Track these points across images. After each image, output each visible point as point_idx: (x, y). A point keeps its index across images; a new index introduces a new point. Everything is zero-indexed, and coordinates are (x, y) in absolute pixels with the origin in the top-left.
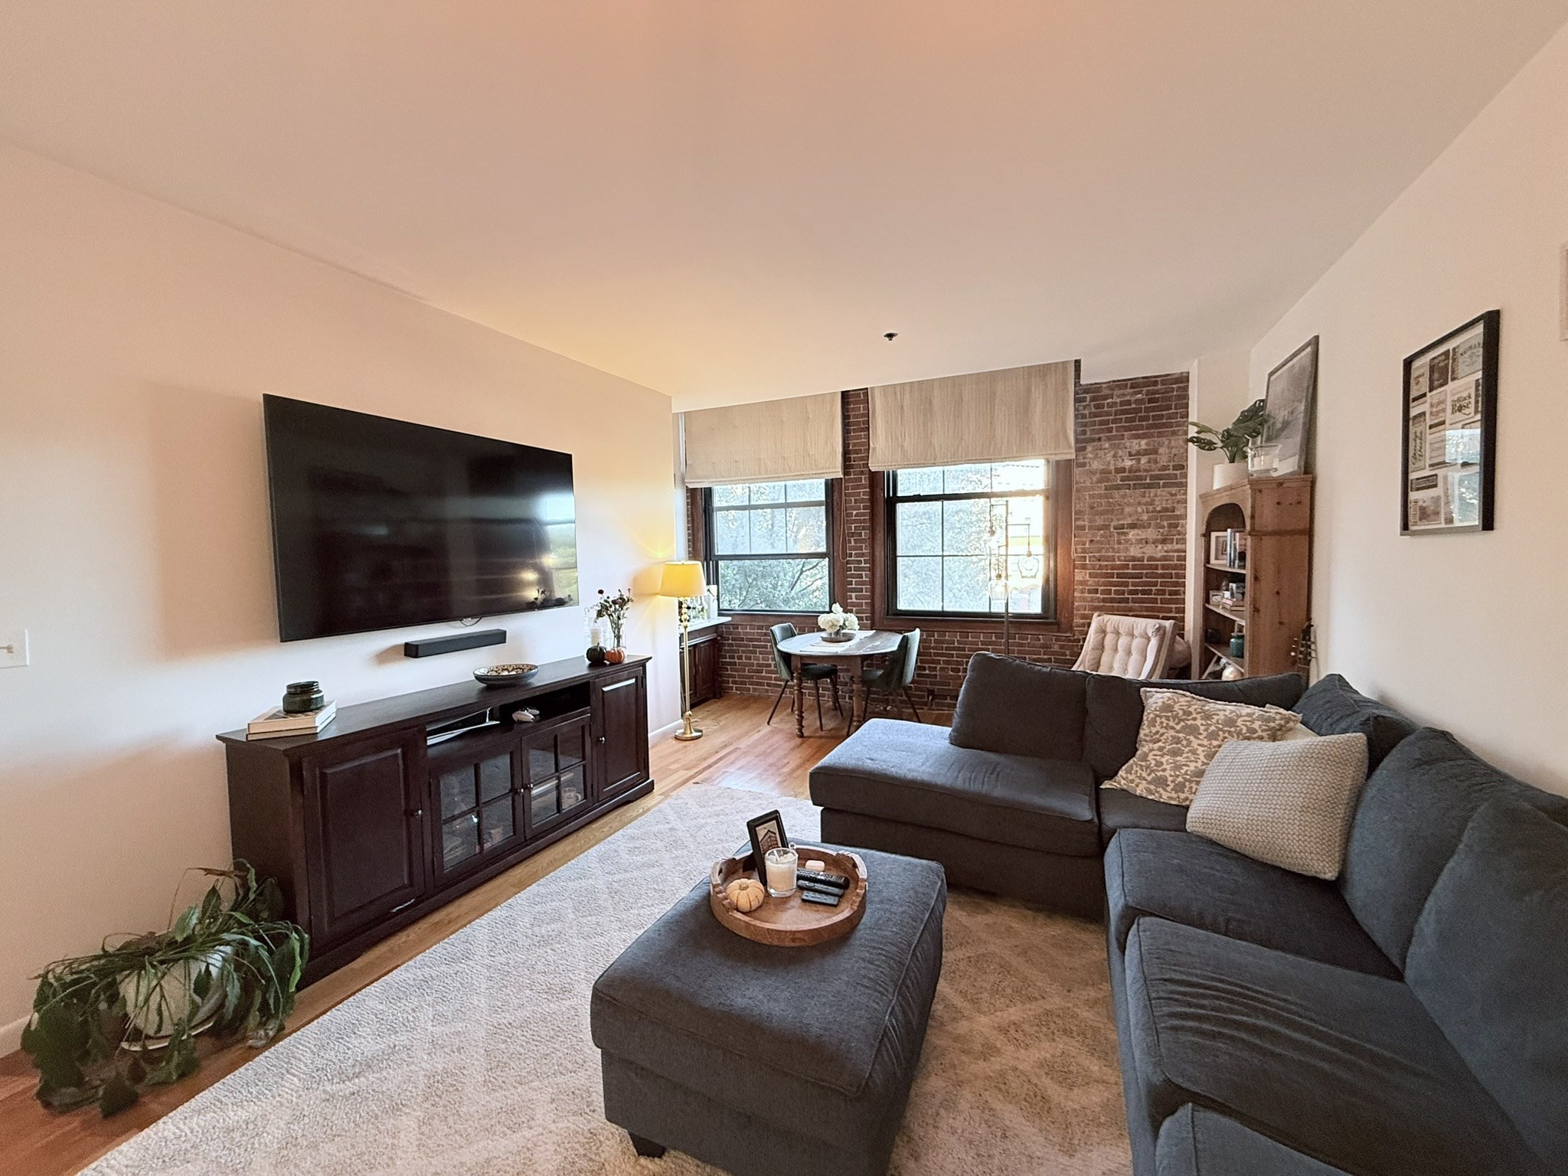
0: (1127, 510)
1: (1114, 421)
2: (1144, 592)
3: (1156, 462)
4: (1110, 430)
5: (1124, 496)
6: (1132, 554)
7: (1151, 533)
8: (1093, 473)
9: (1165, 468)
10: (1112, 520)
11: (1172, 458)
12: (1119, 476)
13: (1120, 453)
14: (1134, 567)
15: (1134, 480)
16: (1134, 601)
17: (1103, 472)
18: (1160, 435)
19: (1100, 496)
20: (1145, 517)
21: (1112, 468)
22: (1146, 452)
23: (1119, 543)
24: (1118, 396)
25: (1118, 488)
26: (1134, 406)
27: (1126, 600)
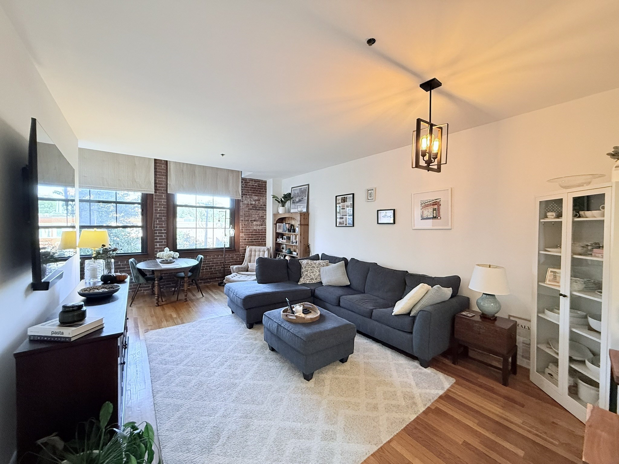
0: (253, 216)
1: (250, 190)
2: (257, 239)
3: (260, 203)
4: (249, 192)
5: (252, 212)
6: (254, 228)
7: (258, 223)
8: (245, 204)
9: (262, 205)
10: (250, 219)
11: (263, 203)
12: (251, 206)
13: (251, 199)
14: (255, 232)
15: (255, 208)
16: (255, 242)
17: (248, 204)
18: (261, 196)
19: (247, 211)
20: (257, 218)
21: (250, 203)
22: (258, 200)
23: (251, 225)
24: (251, 183)
25: (251, 209)
26: (255, 187)
27: (253, 242)
